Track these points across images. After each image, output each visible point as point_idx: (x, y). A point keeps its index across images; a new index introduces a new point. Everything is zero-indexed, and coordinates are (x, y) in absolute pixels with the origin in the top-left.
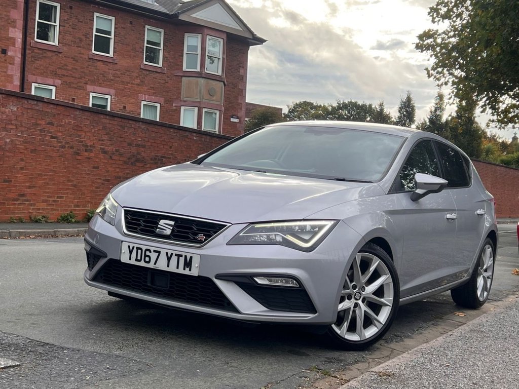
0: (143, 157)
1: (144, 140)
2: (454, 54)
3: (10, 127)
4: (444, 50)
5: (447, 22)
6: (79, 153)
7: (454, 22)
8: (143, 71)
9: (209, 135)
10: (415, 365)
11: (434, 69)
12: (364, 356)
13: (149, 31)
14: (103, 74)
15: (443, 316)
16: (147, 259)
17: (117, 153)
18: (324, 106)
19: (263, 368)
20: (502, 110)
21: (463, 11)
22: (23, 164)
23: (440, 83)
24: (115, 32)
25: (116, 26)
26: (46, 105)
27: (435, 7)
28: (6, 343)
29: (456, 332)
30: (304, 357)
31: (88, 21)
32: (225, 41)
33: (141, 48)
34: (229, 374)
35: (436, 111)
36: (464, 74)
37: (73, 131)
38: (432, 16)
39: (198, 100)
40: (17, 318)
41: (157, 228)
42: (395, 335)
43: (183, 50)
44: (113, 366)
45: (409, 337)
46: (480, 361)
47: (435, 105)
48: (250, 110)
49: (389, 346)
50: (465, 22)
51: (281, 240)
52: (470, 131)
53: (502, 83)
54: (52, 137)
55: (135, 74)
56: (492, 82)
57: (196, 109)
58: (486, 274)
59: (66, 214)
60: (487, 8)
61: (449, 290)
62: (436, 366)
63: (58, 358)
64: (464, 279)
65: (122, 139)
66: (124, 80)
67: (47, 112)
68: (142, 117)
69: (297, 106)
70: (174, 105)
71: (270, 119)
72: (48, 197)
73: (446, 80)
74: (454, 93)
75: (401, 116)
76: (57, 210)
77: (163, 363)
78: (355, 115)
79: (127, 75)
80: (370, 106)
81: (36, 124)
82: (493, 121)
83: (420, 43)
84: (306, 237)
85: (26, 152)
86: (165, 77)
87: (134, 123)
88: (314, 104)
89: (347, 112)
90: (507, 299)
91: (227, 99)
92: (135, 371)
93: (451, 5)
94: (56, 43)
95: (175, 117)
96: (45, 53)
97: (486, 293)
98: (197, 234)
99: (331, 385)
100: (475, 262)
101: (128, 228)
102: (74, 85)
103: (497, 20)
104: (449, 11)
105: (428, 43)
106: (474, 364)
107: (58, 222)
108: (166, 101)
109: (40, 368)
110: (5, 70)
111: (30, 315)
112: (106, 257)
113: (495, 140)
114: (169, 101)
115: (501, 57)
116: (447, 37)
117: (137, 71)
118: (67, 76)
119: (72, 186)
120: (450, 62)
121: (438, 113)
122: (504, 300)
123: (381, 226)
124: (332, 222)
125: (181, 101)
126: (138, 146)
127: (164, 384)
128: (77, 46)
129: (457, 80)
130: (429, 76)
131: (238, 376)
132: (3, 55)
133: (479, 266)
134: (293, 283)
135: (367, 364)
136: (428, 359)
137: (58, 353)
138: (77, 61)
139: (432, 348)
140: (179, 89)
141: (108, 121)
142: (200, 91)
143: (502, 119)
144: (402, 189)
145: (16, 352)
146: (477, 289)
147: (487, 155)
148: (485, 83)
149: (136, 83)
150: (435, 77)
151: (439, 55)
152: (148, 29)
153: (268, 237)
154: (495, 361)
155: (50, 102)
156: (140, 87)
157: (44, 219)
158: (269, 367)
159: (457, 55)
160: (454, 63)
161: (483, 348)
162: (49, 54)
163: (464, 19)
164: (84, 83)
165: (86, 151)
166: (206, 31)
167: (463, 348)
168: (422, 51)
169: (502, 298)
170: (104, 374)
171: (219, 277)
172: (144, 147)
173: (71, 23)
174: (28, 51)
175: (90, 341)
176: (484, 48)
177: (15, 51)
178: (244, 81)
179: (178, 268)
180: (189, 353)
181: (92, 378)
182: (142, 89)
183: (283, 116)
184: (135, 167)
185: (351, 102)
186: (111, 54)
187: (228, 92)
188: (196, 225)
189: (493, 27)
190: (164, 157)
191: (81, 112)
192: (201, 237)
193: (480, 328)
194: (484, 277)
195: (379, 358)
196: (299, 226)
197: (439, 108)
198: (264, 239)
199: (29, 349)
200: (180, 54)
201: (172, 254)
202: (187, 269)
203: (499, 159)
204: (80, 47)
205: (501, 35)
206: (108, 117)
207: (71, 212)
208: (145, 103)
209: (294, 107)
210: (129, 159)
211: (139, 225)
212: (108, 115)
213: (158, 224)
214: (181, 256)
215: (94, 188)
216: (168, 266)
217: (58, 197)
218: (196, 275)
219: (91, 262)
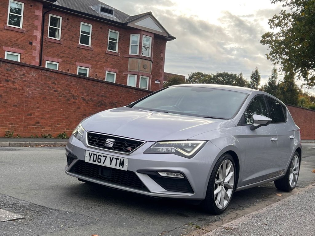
0: (105, 103)
1: (106, 93)
2: (282, 46)
3: (32, 85)
4: (277, 44)
5: (279, 28)
6: (69, 100)
7: (283, 28)
8: (107, 55)
9: (142, 91)
10: (248, 224)
11: (270, 54)
12: (220, 217)
13: (111, 33)
14: (85, 56)
15: (269, 196)
16: (99, 160)
17: (91, 100)
18: (209, 75)
19: (162, 223)
20: (310, 78)
21: (288, 22)
22: (38, 105)
23: (274, 62)
24: (92, 33)
25: (93, 30)
26: (52, 73)
27: (272, 19)
28: (19, 205)
29: (274, 205)
30: (186, 217)
31: (77, 27)
32: (153, 38)
33: (106, 42)
34: (142, 226)
35: (272, 78)
36: (288, 57)
37: (66, 87)
38: (270, 24)
39: (137, 71)
40: (27, 191)
41: (105, 143)
42: (240, 206)
43: (129, 43)
44: (77, 220)
45: (248, 207)
46: (285, 222)
47: (271, 75)
48: (167, 77)
49: (235, 212)
50: (289, 28)
51: (175, 151)
52: (292, 90)
53: (310, 63)
54: (55, 91)
55: (102, 56)
56: (304, 62)
57: (136, 76)
58: (295, 172)
59: (62, 134)
60: (301, 21)
61: (273, 181)
62: (259, 225)
63: (47, 214)
64: (282, 175)
65: (93, 93)
66: (96, 60)
67: (52, 77)
68: (106, 80)
69: (194, 75)
70: (124, 74)
71: (178, 82)
72: (52, 124)
73: (278, 61)
74: (283, 68)
75: (252, 81)
76: (57, 131)
77: (105, 219)
78: (227, 80)
79: (98, 57)
80: (235, 75)
81: (46, 84)
82: (305, 84)
83: (263, 40)
84: (189, 150)
85: (40, 99)
86: (119, 58)
87: (100, 83)
88: (204, 74)
89: (222, 78)
90: (308, 187)
91: (154, 70)
92: (88, 223)
93: (281, 19)
94: (59, 39)
95: (124, 80)
96: (53, 44)
97: (294, 183)
98: (127, 147)
99: (199, 234)
100: (289, 165)
101: (89, 143)
102: (69, 62)
103: (307, 27)
104: (280, 22)
105: (267, 40)
106: (282, 224)
107: (57, 138)
108: (119, 72)
109: (36, 220)
110: (31, 53)
111: (34, 190)
112: (77, 159)
113: (307, 95)
114: (121, 72)
115: (309, 48)
116: (278, 36)
117: (104, 54)
118: (65, 57)
119: (65, 118)
120: (280, 51)
121: (273, 79)
122: (306, 187)
123: (232, 145)
124: (204, 142)
125: (128, 71)
126: (102, 96)
127: (104, 231)
128: (71, 41)
129: (284, 61)
130: (268, 58)
131: (146, 227)
132: (30, 45)
133: (291, 168)
134: (180, 176)
135: (222, 222)
136: (256, 220)
137: (47, 212)
138: (71, 49)
139: (259, 214)
140: (127, 65)
141: (86, 82)
142: (139, 66)
143: (310, 83)
144: (245, 123)
145: (24, 211)
146: (289, 181)
147: (302, 104)
148: (300, 63)
149: (103, 61)
150: (271, 59)
151: (274, 46)
152: (110, 31)
153: (167, 149)
154: (294, 222)
155: (54, 72)
156: (105, 63)
157: (49, 136)
158: (165, 223)
159: (284, 47)
160: (283, 51)
161: (288, 215)
162: (56, 45)
163: (289, 27)
164: (75, 61)
165: (73, 99)
166: (142, 32)
167: (276, 214)
168: (264, 44)
169: (305, 186)
170: (71, 224)
171: (139, 171)
172: (106, 97)
173: (68, 28)
174: (44, 43)
175: (66, 205)
176: (299, 43)
177: (37, 43)
178: (163, 60)
179: (116, 166)
180: (120, 214)
181: (64, 226)
182: (106, 65)
183: (186, 80)
184: (101, 108)
185: (225, 73)
186: (90, 45)
187: (154, 67)
188: (127, 142)
189: (305, 31)
190: (117, 103)
191: (71, 77)
192: (129, 148)
193: (288, 203)
194: (293, 174)
195: (229, 219)
196: (185, 144)
197: (274, 76)
198: (165, 150)
199: (31, 209)
200: (128, 45)
201: (113, 158)
202: (121, 167)
203: (309, 106)
204: (72, 41)
205: (309, 36)
206: (86, 80)
207: (65, 133)
208: (108, 72)
209: (192, 75)
210: (97, 103)
211: (95, 141)
212: (86, 79)
213: (106, 141)
214: (118, 159)
215: (77, 119)
216: (111, 165)
217: (57, 124)
218: (126, 170)
219: (69, 161)
